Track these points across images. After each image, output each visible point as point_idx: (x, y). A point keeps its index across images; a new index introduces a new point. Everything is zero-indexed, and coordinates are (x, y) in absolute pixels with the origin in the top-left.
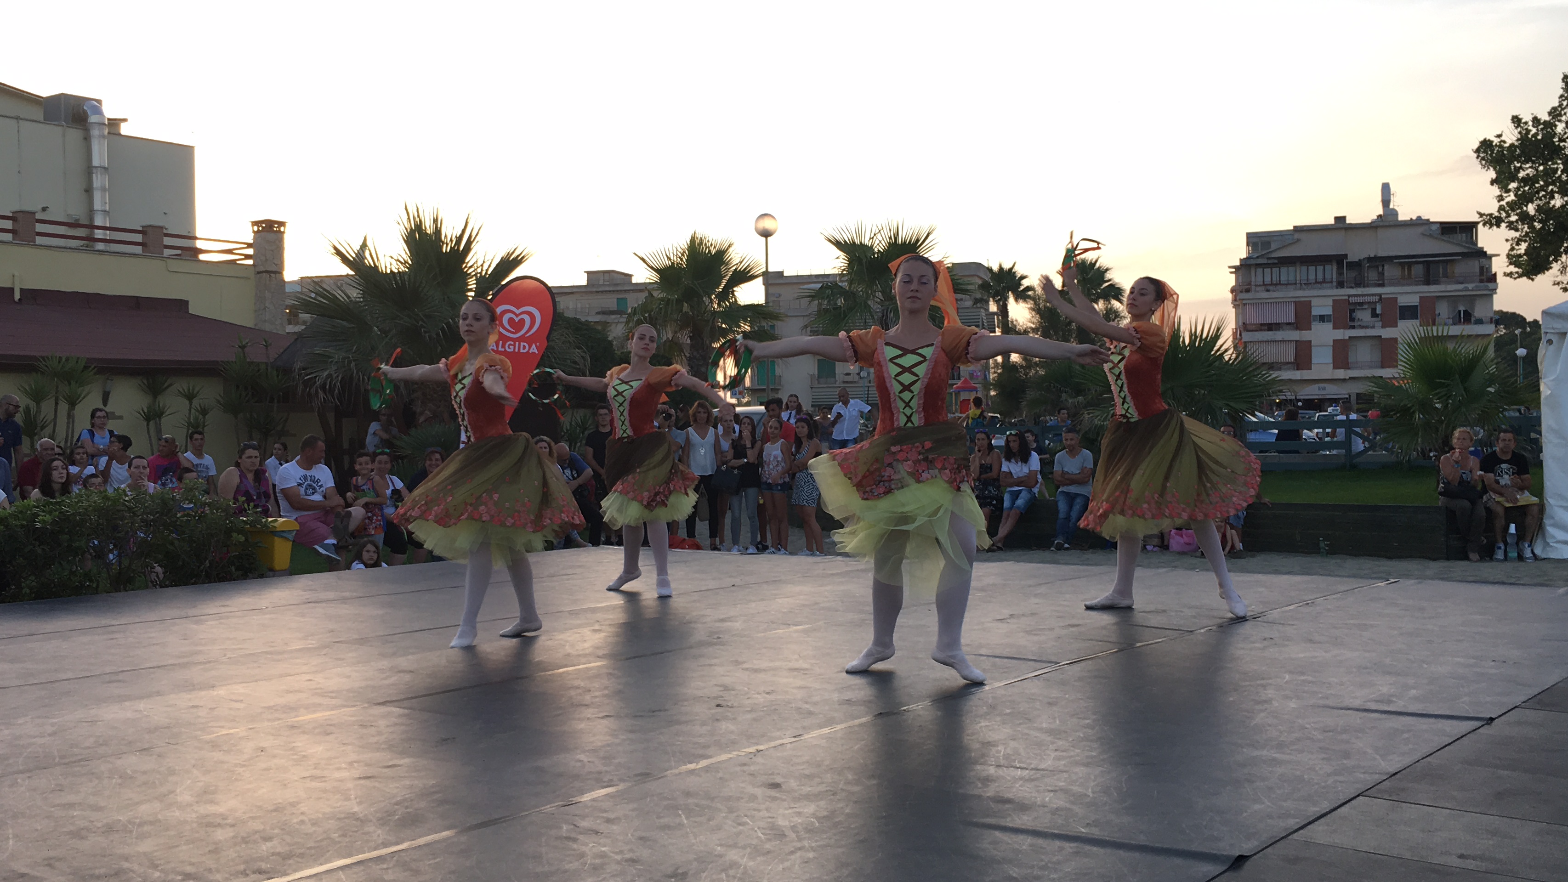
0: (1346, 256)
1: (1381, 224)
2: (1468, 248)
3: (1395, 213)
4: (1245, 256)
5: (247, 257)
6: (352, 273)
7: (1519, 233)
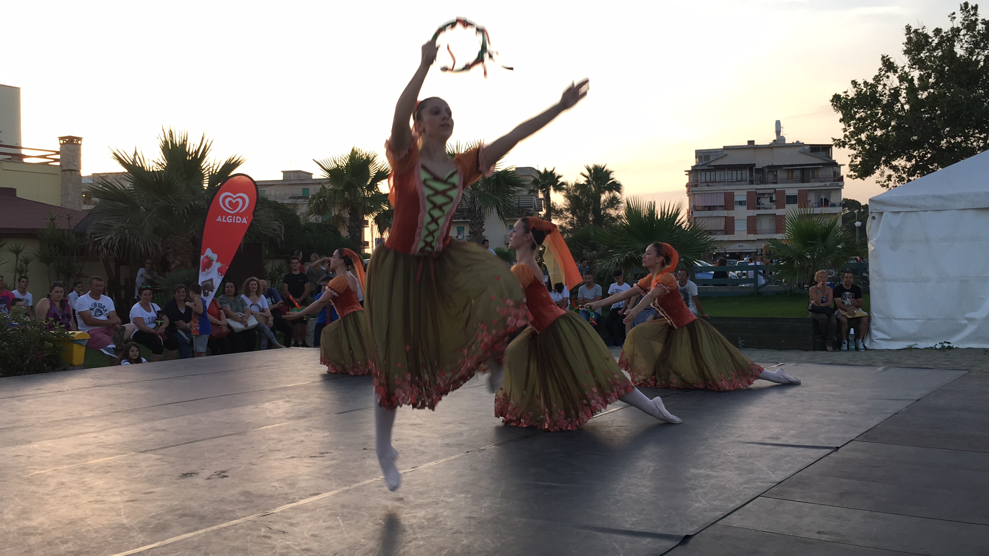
0: (754, 165)
1: (776, 145)
2: (826, 160)
3: (783, 139)
4: (694, 165)
5: (56, 160)
6: (126, 171)
7: (856, 151)
